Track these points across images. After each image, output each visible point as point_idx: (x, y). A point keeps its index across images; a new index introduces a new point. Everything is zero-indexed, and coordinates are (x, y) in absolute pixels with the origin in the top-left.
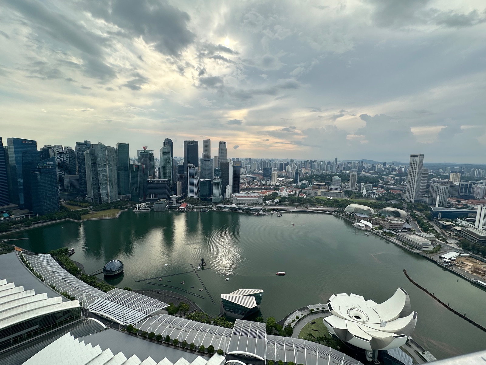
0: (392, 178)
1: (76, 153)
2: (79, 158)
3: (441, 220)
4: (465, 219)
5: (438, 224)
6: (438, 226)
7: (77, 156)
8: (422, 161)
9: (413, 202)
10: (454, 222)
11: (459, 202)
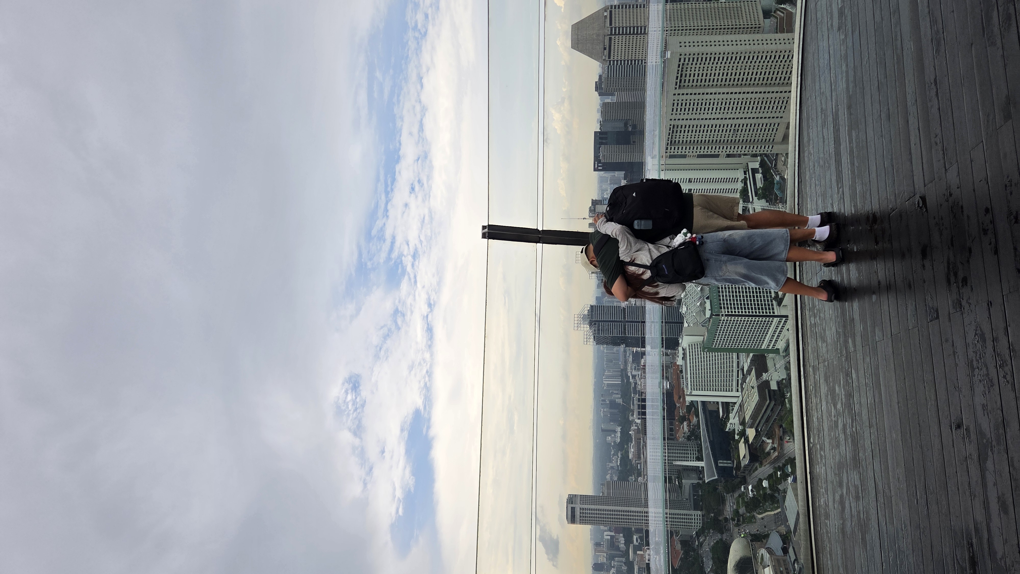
0: (638, 552)
3: (739, 463)
4: (722, 417)
5: (750, 468)
6: (756, 469)
8: (585, 499)
9: (699, 513)
10: (737, 437)
11: (683, 419)
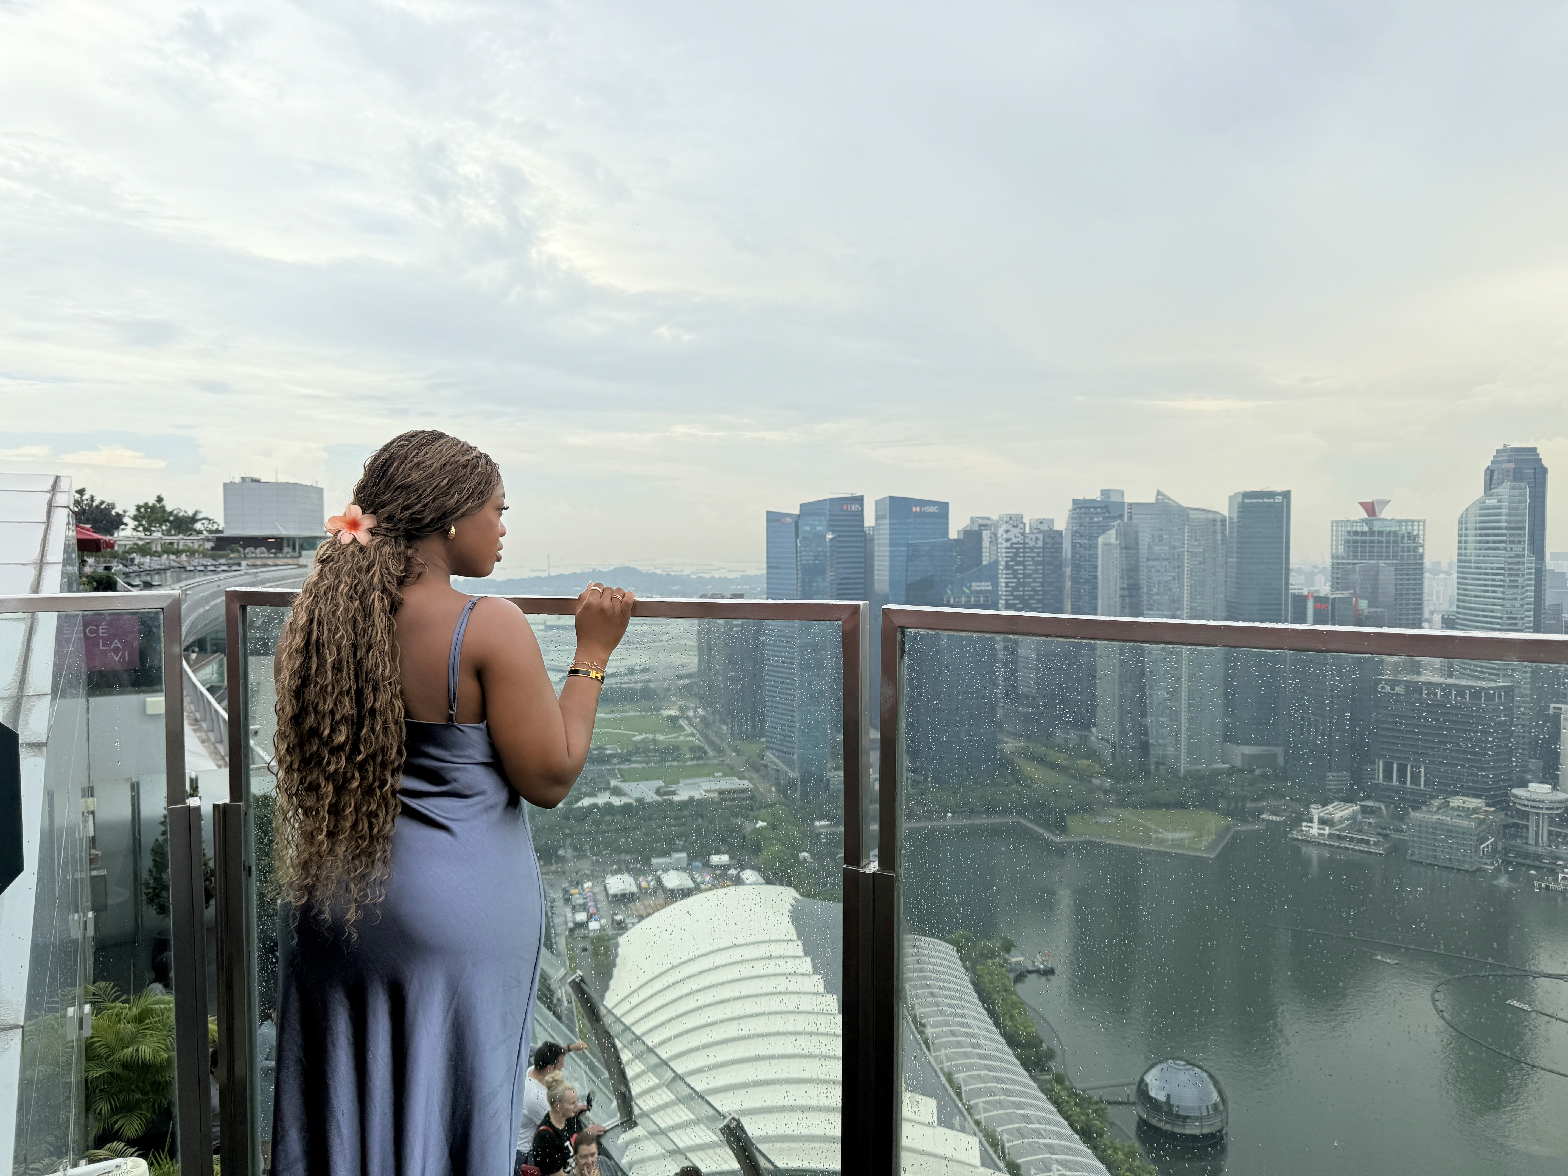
1: (1067, 545)
2: (1076, 567)
7: (1069, 555)
